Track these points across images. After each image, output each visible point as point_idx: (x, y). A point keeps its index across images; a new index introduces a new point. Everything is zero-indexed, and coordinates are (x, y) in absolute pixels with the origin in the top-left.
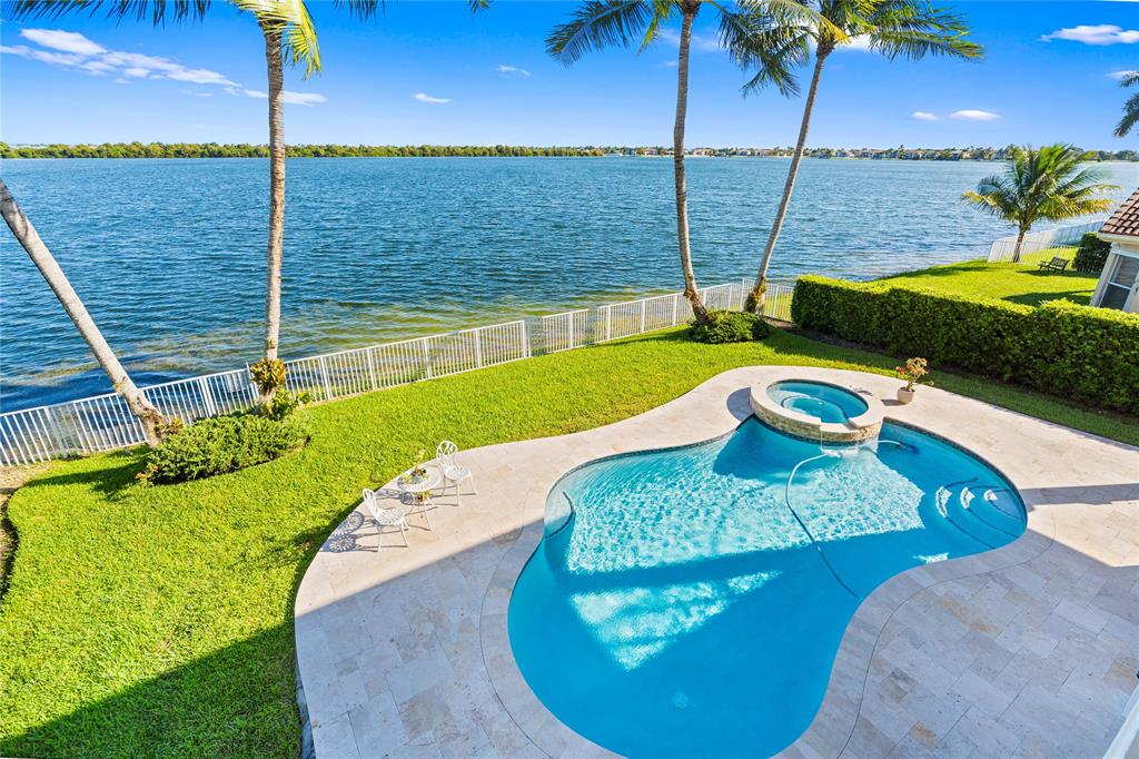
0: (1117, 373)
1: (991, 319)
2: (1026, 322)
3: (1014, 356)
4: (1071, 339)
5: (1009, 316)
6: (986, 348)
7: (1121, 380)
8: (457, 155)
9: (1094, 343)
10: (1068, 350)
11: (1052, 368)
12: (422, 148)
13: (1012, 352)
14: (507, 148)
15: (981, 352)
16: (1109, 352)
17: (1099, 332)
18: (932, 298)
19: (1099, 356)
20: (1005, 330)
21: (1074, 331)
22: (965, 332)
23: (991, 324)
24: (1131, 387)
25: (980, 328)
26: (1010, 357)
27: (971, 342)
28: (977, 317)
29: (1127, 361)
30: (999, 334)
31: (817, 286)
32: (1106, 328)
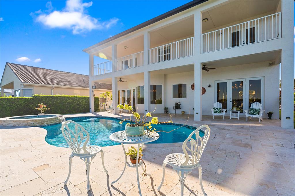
1: (23, 101)
19: (53, 104)
22: (16, 106)
25: (21, 104)
28: (18, 101)
29: (58, 104)
30: (28, 105)
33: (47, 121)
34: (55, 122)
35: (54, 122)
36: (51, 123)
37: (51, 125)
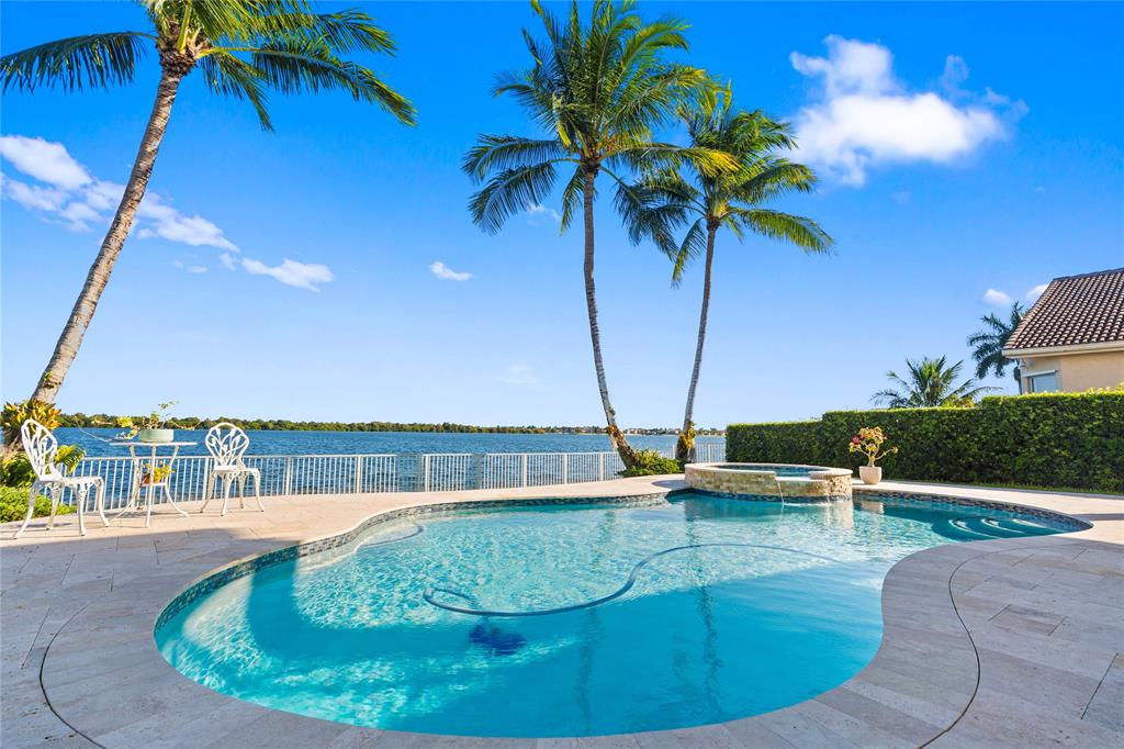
0: (1091, 450)
1: (934, 422)
2: (971, 417)
3: (973, 457)
4: (1024, 424)
5: (952, 414)
6: (941, 454)
7: (1099, 458)
8: (405, 430)
9: (1050, 422)
10: (1027, 437)
11: (1020, 460)
12: (372, 424)
13: (971, 452)
14: (454, 426)
15: (937, 459)
16: (1070, 428)
17: (1050, 410)
18: (867, 414)
19: (1062, 435)
20: (952, 430)
21: (1024, 415)
22: (912, 441)
23: (936, 426)
24: (1114, 464)
25: (927, 433)
26: (971, 459)
27: (922, 451)
28: (920, 423)
29: (1094, 435)
30: (949, 437)
31: (748, 428)
32: (1055, 404)
33: (729, 481)
34: (760, 490)
35: (754, 490)
36: (742, 489)
37: (741, 495)
